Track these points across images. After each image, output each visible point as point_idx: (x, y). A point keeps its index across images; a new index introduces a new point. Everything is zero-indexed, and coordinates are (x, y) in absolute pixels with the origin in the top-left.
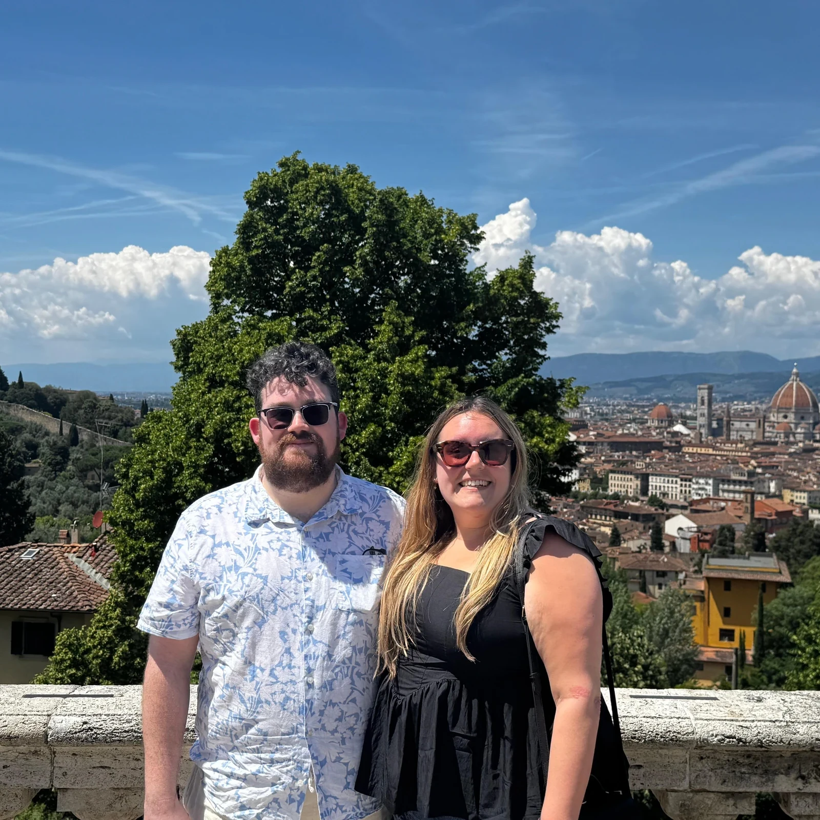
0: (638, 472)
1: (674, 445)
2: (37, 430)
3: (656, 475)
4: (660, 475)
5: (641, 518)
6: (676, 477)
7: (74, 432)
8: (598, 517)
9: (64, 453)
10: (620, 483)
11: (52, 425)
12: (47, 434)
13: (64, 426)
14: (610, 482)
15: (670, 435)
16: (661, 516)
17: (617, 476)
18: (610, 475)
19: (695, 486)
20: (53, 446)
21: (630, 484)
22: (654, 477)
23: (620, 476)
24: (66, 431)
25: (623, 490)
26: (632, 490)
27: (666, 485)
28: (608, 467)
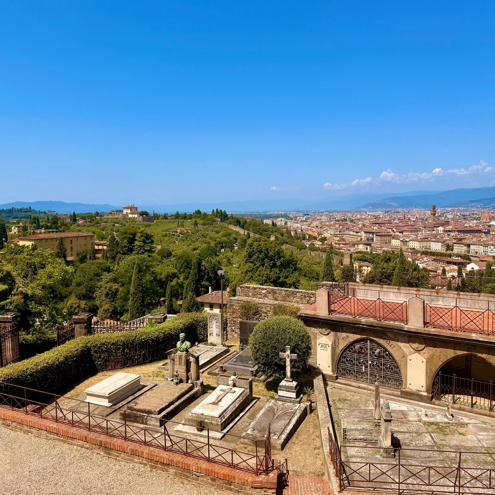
0: (466, 243)
1: (487, 231)
2: (237, 233)
3: (473, 245)
4: (475, 245)
5: (457, 264)
6: (482, 245)
7: (248, 234)
8: (441, 263)
9: (245, 241)
10: (458, 248)
11: (242, 231)
12: (240, 235)
13: (245, 232)
14: (454, 248)
15: (487, 226)
16: (466, 263)
17: (457, 245)
18: (454, 245)
19: (490, 249)
20: (242, 239)
21: (462, 248)
22: (472, 246)
23: (458, 245)
24: (246, 233)
25: (459, 250)
26: (463, 251)
27: (477, 249)
28: (455, 241)
